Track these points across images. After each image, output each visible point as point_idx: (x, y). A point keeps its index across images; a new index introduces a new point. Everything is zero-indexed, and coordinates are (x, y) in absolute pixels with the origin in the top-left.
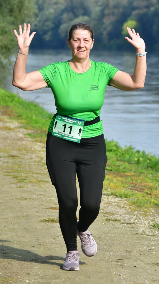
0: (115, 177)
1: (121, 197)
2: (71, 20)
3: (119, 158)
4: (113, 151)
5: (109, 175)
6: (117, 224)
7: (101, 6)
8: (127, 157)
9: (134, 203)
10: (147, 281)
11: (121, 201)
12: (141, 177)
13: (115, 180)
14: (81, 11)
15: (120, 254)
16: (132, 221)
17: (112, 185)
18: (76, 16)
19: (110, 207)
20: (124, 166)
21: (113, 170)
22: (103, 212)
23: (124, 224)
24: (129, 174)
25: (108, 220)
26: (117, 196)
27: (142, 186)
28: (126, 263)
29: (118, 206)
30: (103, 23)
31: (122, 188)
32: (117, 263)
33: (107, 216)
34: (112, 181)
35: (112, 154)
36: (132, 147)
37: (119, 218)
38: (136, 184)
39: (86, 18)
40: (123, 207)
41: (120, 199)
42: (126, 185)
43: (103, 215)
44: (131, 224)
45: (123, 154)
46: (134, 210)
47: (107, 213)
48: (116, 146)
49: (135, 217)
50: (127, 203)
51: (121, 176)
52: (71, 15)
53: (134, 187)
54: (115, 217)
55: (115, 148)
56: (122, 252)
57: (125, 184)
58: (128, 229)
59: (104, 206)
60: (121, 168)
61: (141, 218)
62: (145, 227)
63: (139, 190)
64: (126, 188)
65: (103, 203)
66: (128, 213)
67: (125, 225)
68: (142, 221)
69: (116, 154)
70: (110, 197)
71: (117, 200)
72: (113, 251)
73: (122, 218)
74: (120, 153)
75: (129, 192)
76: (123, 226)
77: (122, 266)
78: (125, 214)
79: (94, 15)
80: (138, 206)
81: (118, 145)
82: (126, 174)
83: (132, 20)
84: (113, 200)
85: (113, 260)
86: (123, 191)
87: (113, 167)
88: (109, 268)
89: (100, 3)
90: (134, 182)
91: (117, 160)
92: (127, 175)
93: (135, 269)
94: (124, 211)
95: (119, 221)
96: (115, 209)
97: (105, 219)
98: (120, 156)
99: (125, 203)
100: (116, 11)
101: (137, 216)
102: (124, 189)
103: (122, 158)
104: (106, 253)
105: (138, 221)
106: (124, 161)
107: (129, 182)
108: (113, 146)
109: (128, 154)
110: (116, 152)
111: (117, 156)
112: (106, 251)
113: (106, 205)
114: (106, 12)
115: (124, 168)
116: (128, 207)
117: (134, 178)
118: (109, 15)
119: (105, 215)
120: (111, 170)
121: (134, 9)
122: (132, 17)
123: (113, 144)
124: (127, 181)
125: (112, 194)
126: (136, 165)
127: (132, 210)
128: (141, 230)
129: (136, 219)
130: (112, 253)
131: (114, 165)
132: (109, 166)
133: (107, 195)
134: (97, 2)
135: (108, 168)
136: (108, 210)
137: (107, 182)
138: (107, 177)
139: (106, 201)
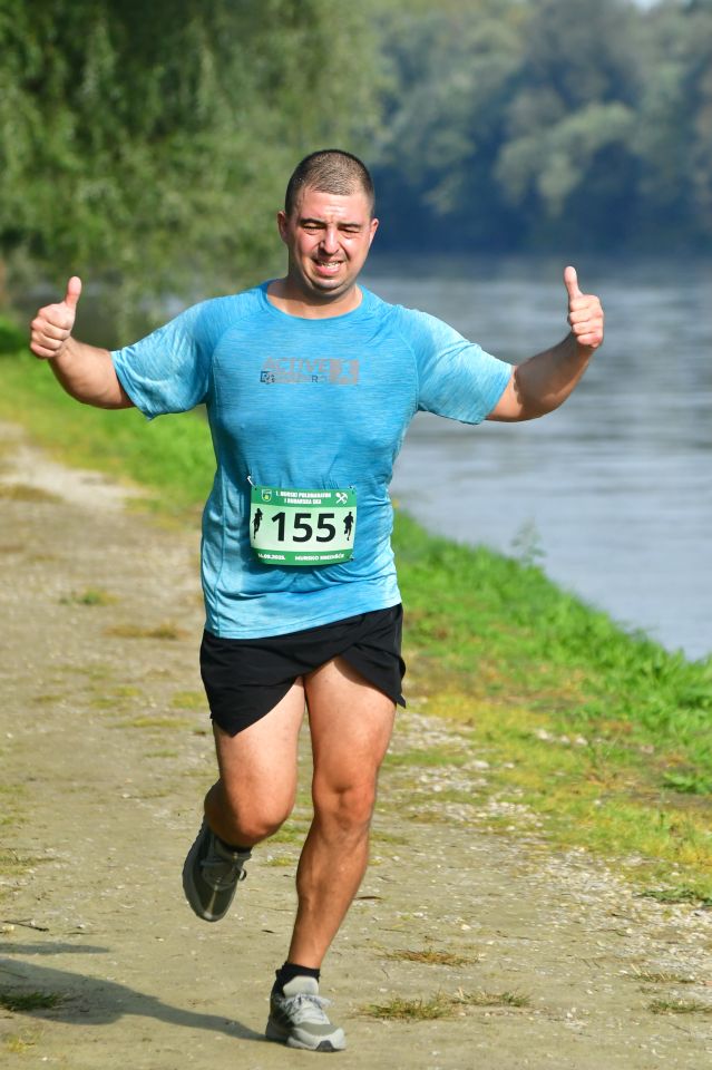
0: (708, 819)
2: (549, 121)
4: (706, 703)
5: (681, 809)
6: (697, 1027)
7: (684, 59)
13: (704, 833)
14: (596, 83)
17: (690, 852)
18: (572, 104)
19: (673, 949)
21: (700, 786)
22: (639, 971)
25: (657, 1008)
26: (708, 904)
29: (708, 946)
33: (656, 992)
34: (690, 836)
35: (702, 719)
39: (617, 114)
43: (636, 986)
47: (657, 978)
52: (549, 99)
54: (693, 994)
59: (648, 946)
65: (645, 934)
70: (676, 909)
71: (707, 918)
79: (652, 103)
84: (689, 921)
87: (700, 773)
89: (680, 47)
96: (695, 961)
97: (644, 1004)
108: (708, 683)
113: (654, 944)
119: (648, 985)
120: (692, 790)
125: (688, 895)
131: (707, 766)
132: (684, 771)
133: (665, 899)
134: (666, 42)
135: (679, 780)
136: (662, 965)
137: (668, 841)
138: (673, 817)
139: (660, 923)
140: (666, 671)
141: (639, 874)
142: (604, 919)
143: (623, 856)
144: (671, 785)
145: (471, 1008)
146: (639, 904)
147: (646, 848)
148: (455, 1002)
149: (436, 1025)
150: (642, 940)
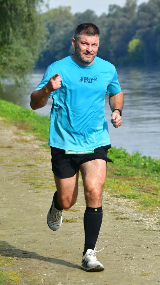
0: (124, 180)
1: (129, 198)
3: (127, 164)
4: (121, 157)
5: (118, 179)
6: (126, 222)
7: (107, 27)
8: (135, 162)
9: (141, 203)
10: (154, 270)
11: (129, 201)
12: (147, 180)
13: (124, 183)
15: (129, 248)
16: (140, 219)
17: (121, 187)
19: (119, 207)
20: (131, 171)
21: (122, 174)
22: (113, 211)
23: (132, 222)
24: (136, 177)
25: (117, 219)
26: (125, 197)
27: (149, 188)
28: (135, 256)
29: (126, 206)
30: (110, 43)
31: (130, 190)
32: (126, 256)
33: (117, 216)
34: (121, 184)
35: (121, 160)
36: (139, 153)
37: (128, 216)
38: (143, 186)
40: (132, 207)
41: (129, 200)
42: (134, 188)
43: (113, 214)
44: (138, 221)
45: (130, 160)
46: (142, 209)
47: (117, 213)
48: (124, 153)
49: (142, 215)
50: (135, 203)
51: (129, 180)
53: (141, 188)
54: (124, 216)
55: (123, 155)
56: (131, 246)
57: (133, 186)
58: (136, 226)
59: (114, 206)
60: (129, 172)
61: (148, 216)
62: (152, 224)
63: (146, 191)
64: (133, 190)
65: (113, 204)
66: (136, 212)
67: (134, 222)
68: (149, 218)
69: (125, 160)
70: (119, 199)
71: (126, 200)
72: (122, 246)
73: (131, 216)
74: (128, 159)
75: (137, 193)
76: (131, 223)
77: (131, 259)
78: (134, 213)
80: (145, 206)
81: (126, 152)
82: (133, 177)
83: (136, 38)
84: (122, 201)
85: (123, 253)
86: (131, 193)
87: (122, 171)
88: (119, 261)
89: (106, 24)
90: (141, 184)
91: (125, 166)
92: (134, 179)
93: (143, 261)
94: (133, 210)
95: (128, 219)
96: (124, 209)
97: (115, 218)
98: (128, 162)
99: (133, 203)
100: (121, 31)
101: (144, 214)
102: (132, 191)
103: (130, 164)
104: (116, 247)
105: (145, 218)
106: (131, 166)
107: (137, 185)
108: (121, 153)
109: (136, 160)
110: (124, 158)
111: (125, 161)
112: (116, 246)
113: (115, 206)
114: (113, 32)
115: (132, 172)
116: (136, 207)
117: (141, 181)
118: (115, 34)
119: (115, 214)
120: (120, 175)
121: (138, 28)
122: (137, 35)
123: (121, 151)
124: (135, 183)
125: (121, 196)
126: (143, 169)
127: (140, 209)
128: (148, 226)
129: (143, 217)
130: (122, 247)
131: (123, 170)
132: (118, 171)
133: (117, 197)
134: (103, 23)
135: (117, 173)
136: (118, 210)
137: (116, 185)
138: (117, 180)
139: (116, 202)
140: (113, 151)
141: (111, 192)
142: (105, 201)
143: (107, 189)
144: (116, 174)
145: (79, 220)
146: (111, 198)
147: (112, 187)
148: (76, 219)
149: (72, 224)
150: (113, 205)
